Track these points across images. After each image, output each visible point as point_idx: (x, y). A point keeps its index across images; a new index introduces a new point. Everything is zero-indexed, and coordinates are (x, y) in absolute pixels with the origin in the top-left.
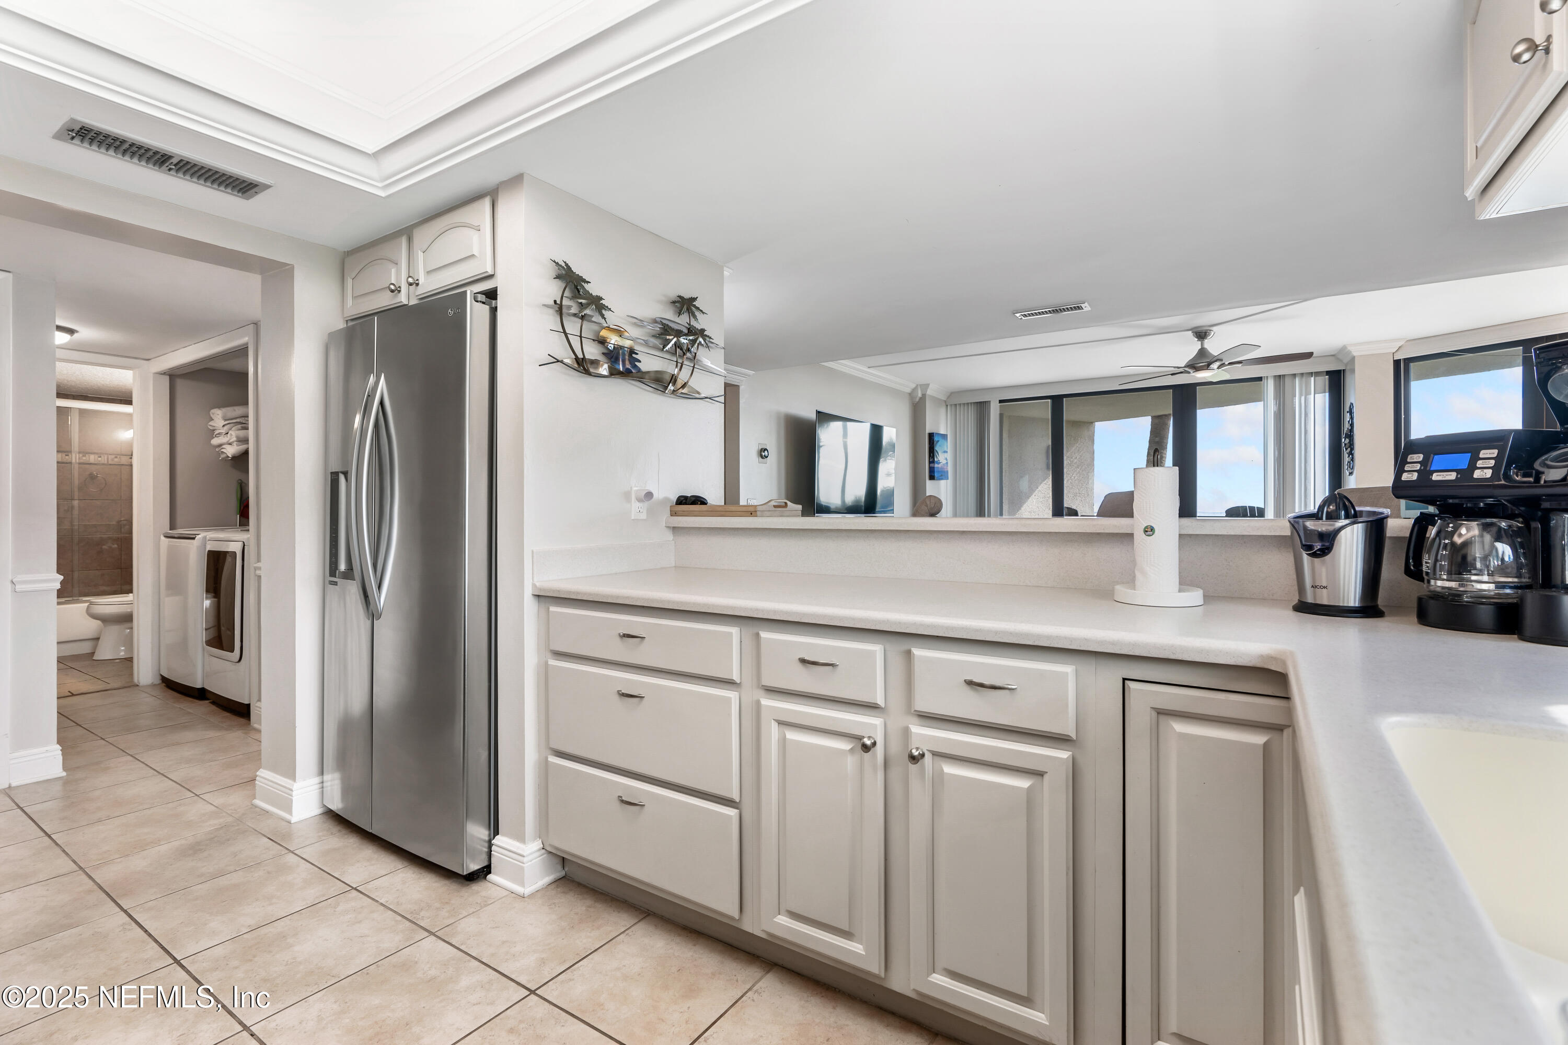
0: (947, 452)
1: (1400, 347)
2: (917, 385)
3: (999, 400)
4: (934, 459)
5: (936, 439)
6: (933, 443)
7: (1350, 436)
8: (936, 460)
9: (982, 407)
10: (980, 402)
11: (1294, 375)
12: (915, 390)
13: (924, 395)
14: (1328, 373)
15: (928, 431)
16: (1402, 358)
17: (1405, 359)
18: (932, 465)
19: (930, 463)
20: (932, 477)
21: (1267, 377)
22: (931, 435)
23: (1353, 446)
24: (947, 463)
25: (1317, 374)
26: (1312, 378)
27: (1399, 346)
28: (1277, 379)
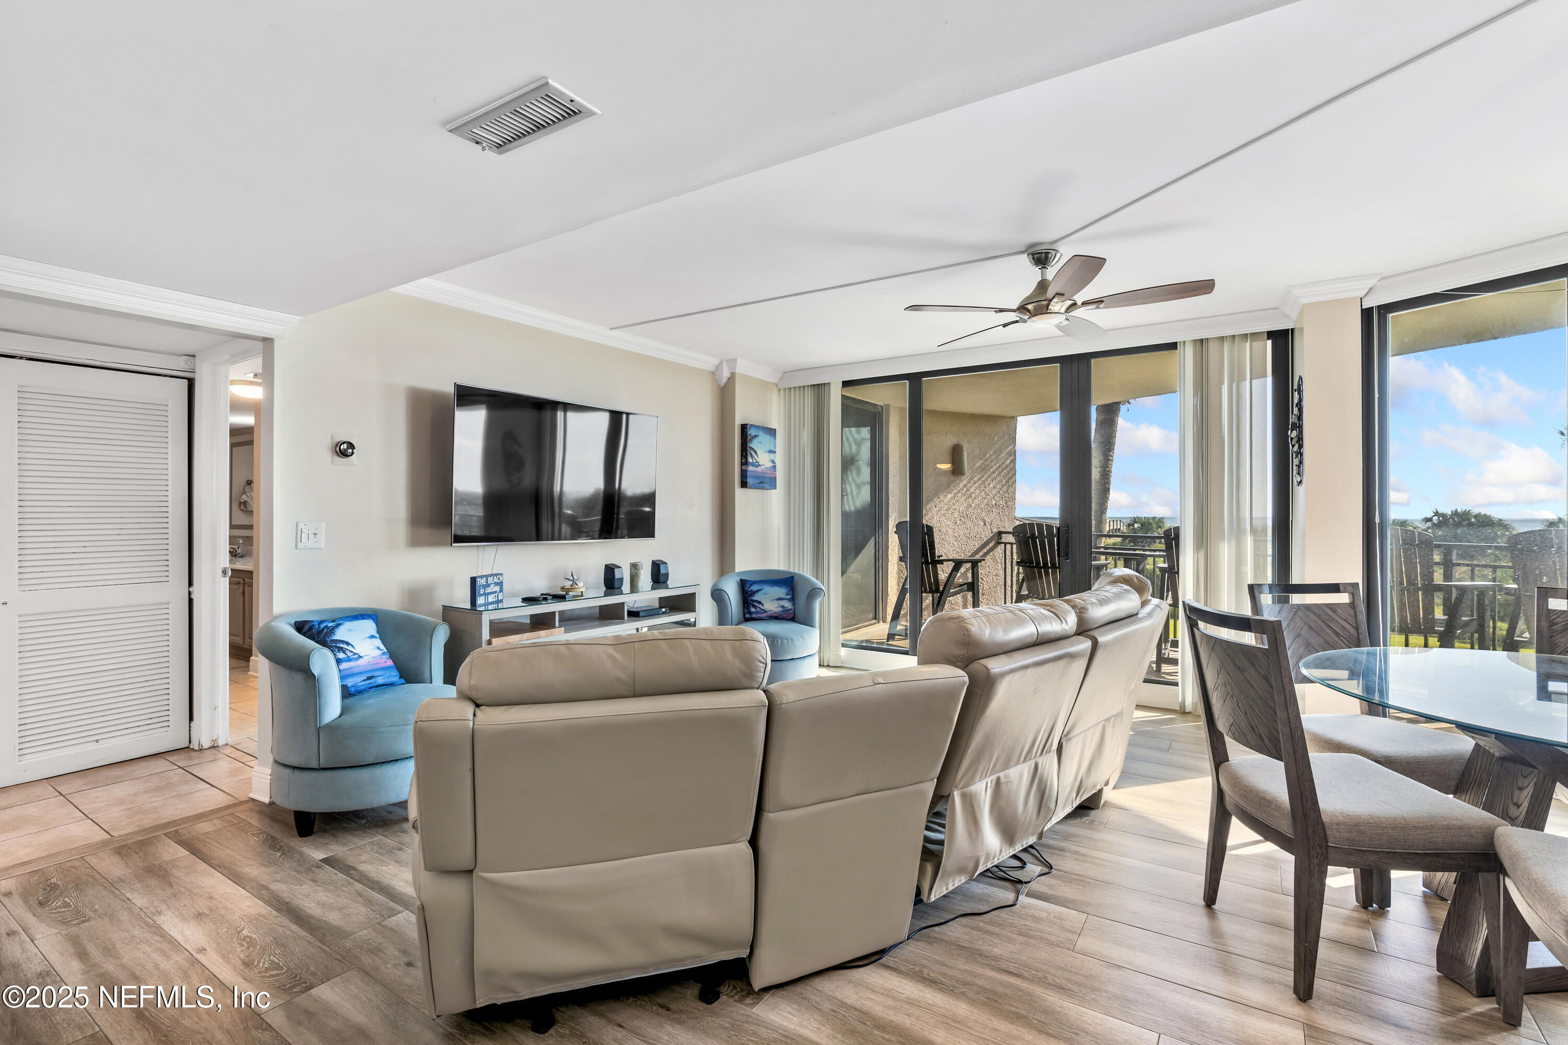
0: (774, 452)
1: (1370, 289)
2: (722, 360)
3: (844, 382)
4: (747, 459)
5: (752, 432)
6: (746, 438)
7: (1299, 427)
8: (750, 460)
9: (820, 389)
10: (818, 385)
11: (1222, 339)
12: (719, 366)
13: (733, 375)
14: (1271, 335)
15: (738, 421)
16: (1374, 305)
17: (1379, 307)
18: (744, 467)
19: (742, 464)
20: (744, 484)
21: (1184, 342)
22: (744, 428)
23: (1302, 441)
24: (774, 467)
25: (1254, 336)
26: (1248, 345)
27: (1370, 286)
28: (1198, 344)
